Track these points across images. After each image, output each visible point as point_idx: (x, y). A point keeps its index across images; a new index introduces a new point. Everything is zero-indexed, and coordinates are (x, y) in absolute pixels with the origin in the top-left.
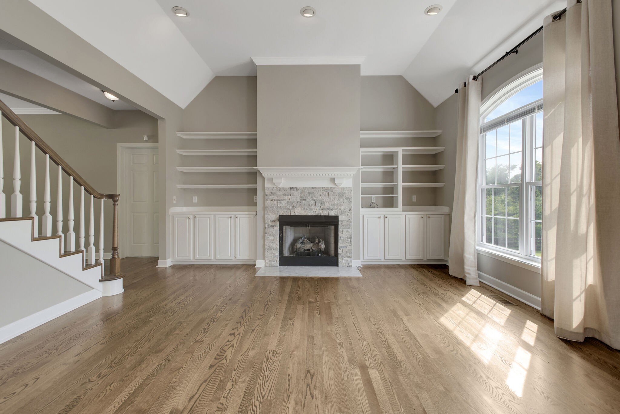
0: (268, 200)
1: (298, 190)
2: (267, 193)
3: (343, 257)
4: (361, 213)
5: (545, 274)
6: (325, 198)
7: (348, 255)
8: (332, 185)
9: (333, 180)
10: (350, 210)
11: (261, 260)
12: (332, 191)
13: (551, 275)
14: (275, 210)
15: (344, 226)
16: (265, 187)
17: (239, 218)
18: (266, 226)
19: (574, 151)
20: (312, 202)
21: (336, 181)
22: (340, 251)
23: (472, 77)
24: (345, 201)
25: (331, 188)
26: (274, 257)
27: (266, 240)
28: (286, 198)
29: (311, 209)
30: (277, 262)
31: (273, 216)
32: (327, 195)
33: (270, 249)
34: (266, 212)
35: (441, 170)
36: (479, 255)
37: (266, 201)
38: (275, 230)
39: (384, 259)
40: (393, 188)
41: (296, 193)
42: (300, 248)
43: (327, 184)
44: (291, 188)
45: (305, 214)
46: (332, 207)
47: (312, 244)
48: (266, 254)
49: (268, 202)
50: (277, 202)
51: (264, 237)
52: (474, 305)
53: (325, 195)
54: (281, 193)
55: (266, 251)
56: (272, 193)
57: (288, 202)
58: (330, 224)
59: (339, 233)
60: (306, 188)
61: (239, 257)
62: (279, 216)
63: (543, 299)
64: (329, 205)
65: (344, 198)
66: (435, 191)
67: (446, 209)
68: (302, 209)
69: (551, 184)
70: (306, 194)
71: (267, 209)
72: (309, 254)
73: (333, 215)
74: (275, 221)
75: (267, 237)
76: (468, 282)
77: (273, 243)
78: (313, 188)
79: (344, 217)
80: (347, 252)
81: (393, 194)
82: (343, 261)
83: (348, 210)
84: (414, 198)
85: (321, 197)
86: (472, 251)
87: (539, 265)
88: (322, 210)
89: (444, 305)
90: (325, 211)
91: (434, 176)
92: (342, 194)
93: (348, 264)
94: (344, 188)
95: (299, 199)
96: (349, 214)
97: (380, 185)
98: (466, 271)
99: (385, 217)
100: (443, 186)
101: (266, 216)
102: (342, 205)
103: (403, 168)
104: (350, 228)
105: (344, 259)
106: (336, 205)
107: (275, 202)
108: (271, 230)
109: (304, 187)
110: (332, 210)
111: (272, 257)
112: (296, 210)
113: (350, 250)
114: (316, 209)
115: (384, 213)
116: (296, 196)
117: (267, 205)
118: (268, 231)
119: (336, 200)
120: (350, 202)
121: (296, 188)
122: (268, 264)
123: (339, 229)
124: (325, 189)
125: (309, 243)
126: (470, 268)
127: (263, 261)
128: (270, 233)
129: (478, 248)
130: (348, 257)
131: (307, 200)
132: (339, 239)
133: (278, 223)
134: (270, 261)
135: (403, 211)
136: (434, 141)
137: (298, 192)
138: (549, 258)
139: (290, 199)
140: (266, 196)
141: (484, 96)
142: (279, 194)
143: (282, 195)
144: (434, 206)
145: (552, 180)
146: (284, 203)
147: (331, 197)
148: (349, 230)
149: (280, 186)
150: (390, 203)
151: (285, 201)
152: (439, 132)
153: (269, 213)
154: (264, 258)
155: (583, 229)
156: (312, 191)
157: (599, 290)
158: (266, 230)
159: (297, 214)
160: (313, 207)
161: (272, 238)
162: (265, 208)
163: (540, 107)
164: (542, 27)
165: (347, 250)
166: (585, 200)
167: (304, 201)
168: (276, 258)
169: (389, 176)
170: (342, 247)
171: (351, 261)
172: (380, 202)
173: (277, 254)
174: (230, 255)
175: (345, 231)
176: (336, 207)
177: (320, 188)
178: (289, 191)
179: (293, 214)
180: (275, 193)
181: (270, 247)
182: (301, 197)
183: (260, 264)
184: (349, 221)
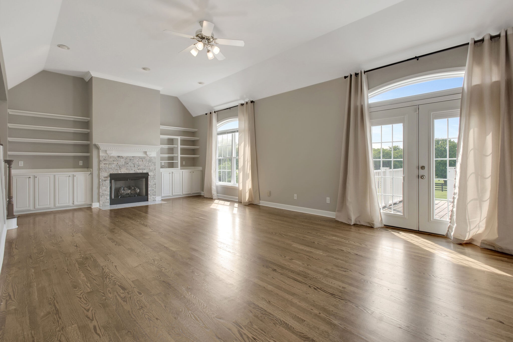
0: (102, 164)
1: (123, 158)
2: (101, 160)
3: (151, 195)
4: (161, 171)
5: (239, 188)
6: (140, 163)
7: (154, 194)
8: (145, 156)
9: (145, 153)
10: (155, 169)
11: (96, 202)
12: (145, 159)
13: (241, 188)
14: (107, 170)
15: (152, 179)
16: (99, 156)
17: (76, 177)
18: (101, 180)
19: (246, 148)
20: (132, 165)
21: (148, 153)
22: (149, 192)
23: (213, 111)
24: (152, 164)
25: (144, 157)
26: (106, 200)
27: (100, 190)
28: (115, 162)
29: (132, 169)
30: (108, 203)
31: (106, 174)
32: (142, 161)
33: (103, 195)
34: (100, 172)
35: (197, 149)
36: (217, 187)
37: (100, 165)
38: (107, 183)
39: (172, 195)
40: (173, 157)
41: (122, 160)
42: (123, 193)
43: (142, 155)
44: (118, 157)
45: (128, 172)
46: (145, 168)
47: (130, 190)
48: (100, 198)
49: (102, 165)
50: (109, 165)
51: (99, 188)
52: (219, 203)
53: (141, 161)
54: (111, 160)
55: (100, 197)
56: (105, 159)
57: (116, 165)
58: (143, 178)
59: (149, 182)
60: (128, 157)
61: (76, 203)
62: (110, 174)
63: (238, 197)
64: (143, 166)
65: (152, 163)
66: (194, 158)
67: (200, 168)
68: (126, 169)
69: (241, 158)
70: (129, 160)
71: (101, 169)
72: (130, 196)
73: (145, 172)
74: (107, 177)
75: (101, 187)
76: (214, 198)
77: (105, 191)
78: (133, 157)
79: (152, 173)
80: (153, 193)
81: (173, 161)
82: (151, 198)
83: (154, 170)
84: (184, 163)
85: (138, 162)
86: (215, 185)
87: (238, 186)
88: (139, 169)
89: (209, 204)
90: (141, 170)
91: (194, 152)
92: (150, 161)
93: (154, 199)
94: (151, 157)
95: (124, 163)
96: (155, 172)
97: (167, 155)
98: (213, 193)
99: (172, 173)
100: (198, 157)
101: (100, 174)
102: (151, 167)
103: (180, 147)
104: (155, 179)
105: (152, 196)
106: (147, 167)
107: (107, 165)
108: (104, 183)
109: (127, 156)
110: (145, 169)
111: (105, 200)
112: (122, 170)
113: (155, 191)
114: (135, 169)
115: (172, 171)
116: (122, 162)
117: (101, 167)
118: (102, 184)
119: (147, 163)
120: (155, 165)
121: (122, 156)
122: (102, 205)
123: (149, 180)
124: (141, 157)
125: (128, 190)
126: (214, 192)
127: (98, 203)
128: (104, 185)
129: (217, 184)
130: (154, 195)
131: (129, 164)
132: (149, 186)
133: (109, 179)
134: (103, 203)
135: (181, 169)
136: (193, 134)
137: (123, 159)
138: (240, 182)
139: (118, 163)
140: (101, 161)
141: (218, 120)
142: (110, 160)
143: (112, 161)
144: (193, 167)
145: (241, 157)
146: (113, 166)
147: (144, 162)
148: (155, 181)
149: (111, 155)
150: (171, 165)
151: (114, 165)
152: (196, 130)
153: (102, 172)
154: (99, 201)
155: (248, 172)
156: (133, 158)
157: (252, 189)
158: (101, 183)
159: (122, 173)
160: (133, 168)
161: (105, 188)
162: (99, 169)
163: (237, 131)
164: (238, 106)
165: (153, 191)
166: (249, 163)
167: (127, 165)
168: (108, 201)
169: (171, 151)
170: (150, 190)
171: (156, 197)
172: (167, 165)
173: (109, 198)
174: (69, 202)
175: (152, 181)
176: (147, 168)
177: (137, 157)
178: (117, 159)
179: (119, 172)
180: (107, 160)
181: (103, 194)
182: (125, 162)
183: (95, 205)
184: (155, 175)
